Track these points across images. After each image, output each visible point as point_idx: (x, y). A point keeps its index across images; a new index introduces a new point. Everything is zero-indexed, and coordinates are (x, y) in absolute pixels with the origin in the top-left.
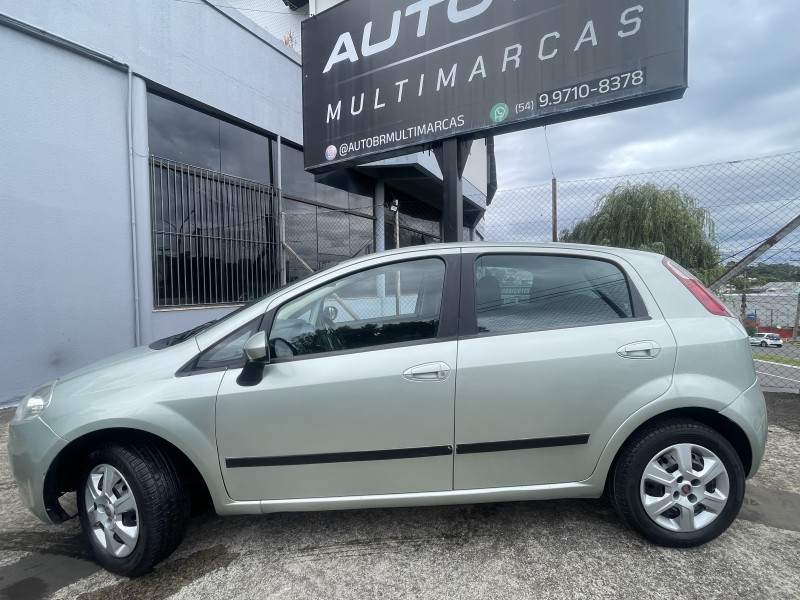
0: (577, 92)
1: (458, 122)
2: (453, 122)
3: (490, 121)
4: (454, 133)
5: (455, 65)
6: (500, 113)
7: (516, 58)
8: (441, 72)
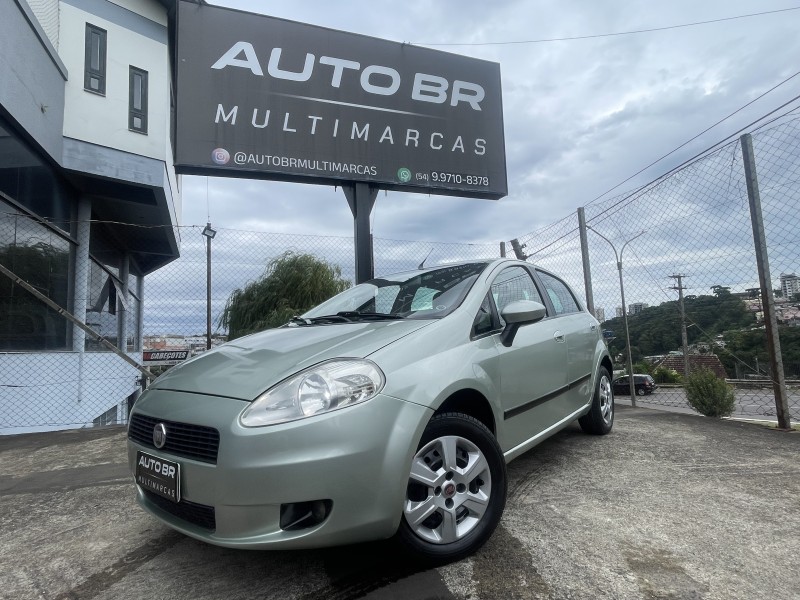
0: (455, 178)
1: (371, 172)
2: (366, 170)
3: (397, 179)
4: (368, 179)
5: (368, 125)
6: (405, 175)
7: (415, 139)
8: (355, 125)
